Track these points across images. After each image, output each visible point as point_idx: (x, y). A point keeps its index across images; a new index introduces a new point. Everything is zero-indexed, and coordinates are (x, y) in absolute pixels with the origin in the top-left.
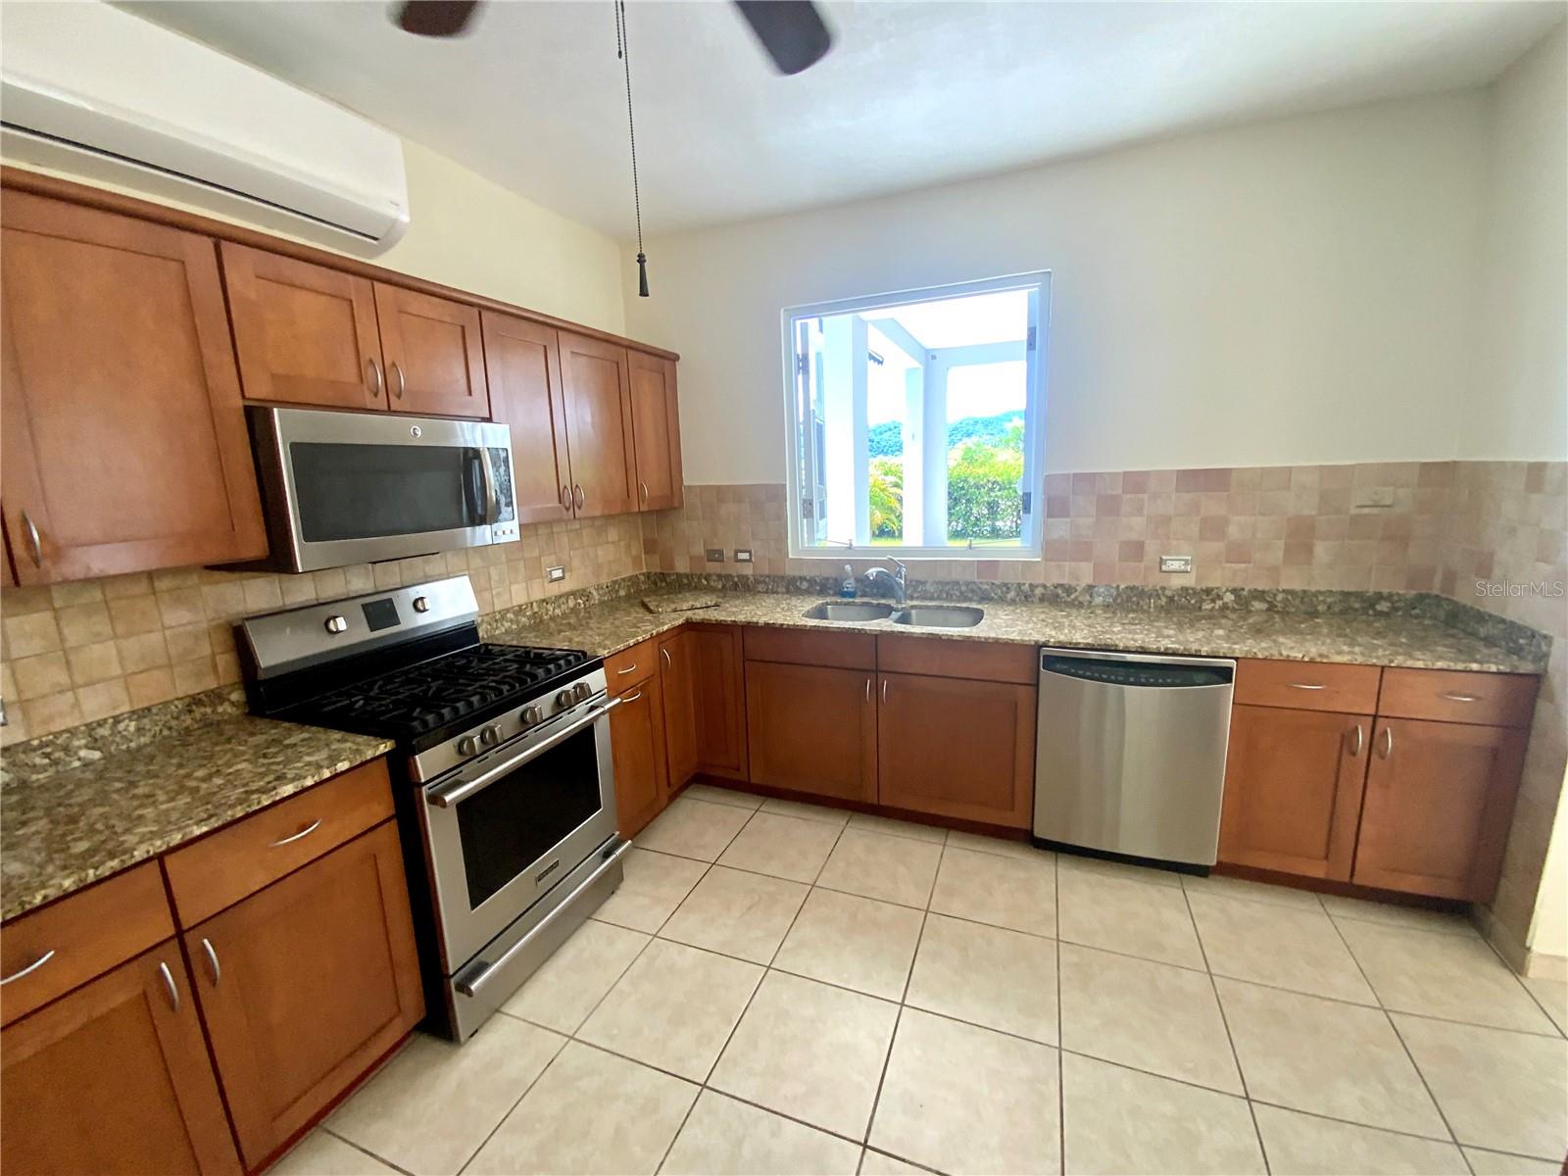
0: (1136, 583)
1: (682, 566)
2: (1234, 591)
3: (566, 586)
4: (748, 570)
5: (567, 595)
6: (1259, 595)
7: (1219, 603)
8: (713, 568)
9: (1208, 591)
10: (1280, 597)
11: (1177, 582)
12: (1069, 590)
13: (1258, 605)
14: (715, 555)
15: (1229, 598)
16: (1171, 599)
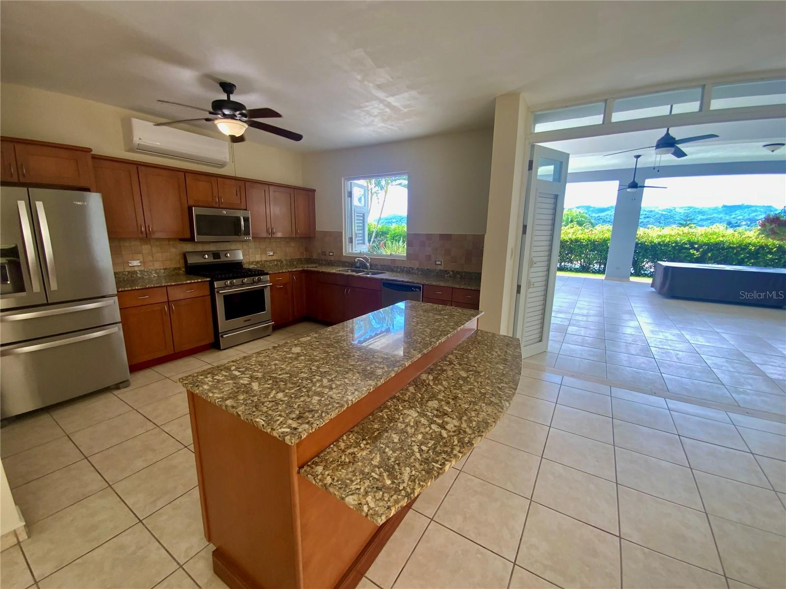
0: (429, 268)
1: (315, 257)
2: (452, 271)
3: (274, 258)
4: (332, 259)
5: (274, 260)
6: (458, 273)
7: (449, 275)
8: (323, 257)
9: (446, 271)
10: (464, 274)
11: (440, 268)
12: (413, 269)
13: (458, 276)
14: (324, 253)
15: (451, 273)
16: (437, 273)
